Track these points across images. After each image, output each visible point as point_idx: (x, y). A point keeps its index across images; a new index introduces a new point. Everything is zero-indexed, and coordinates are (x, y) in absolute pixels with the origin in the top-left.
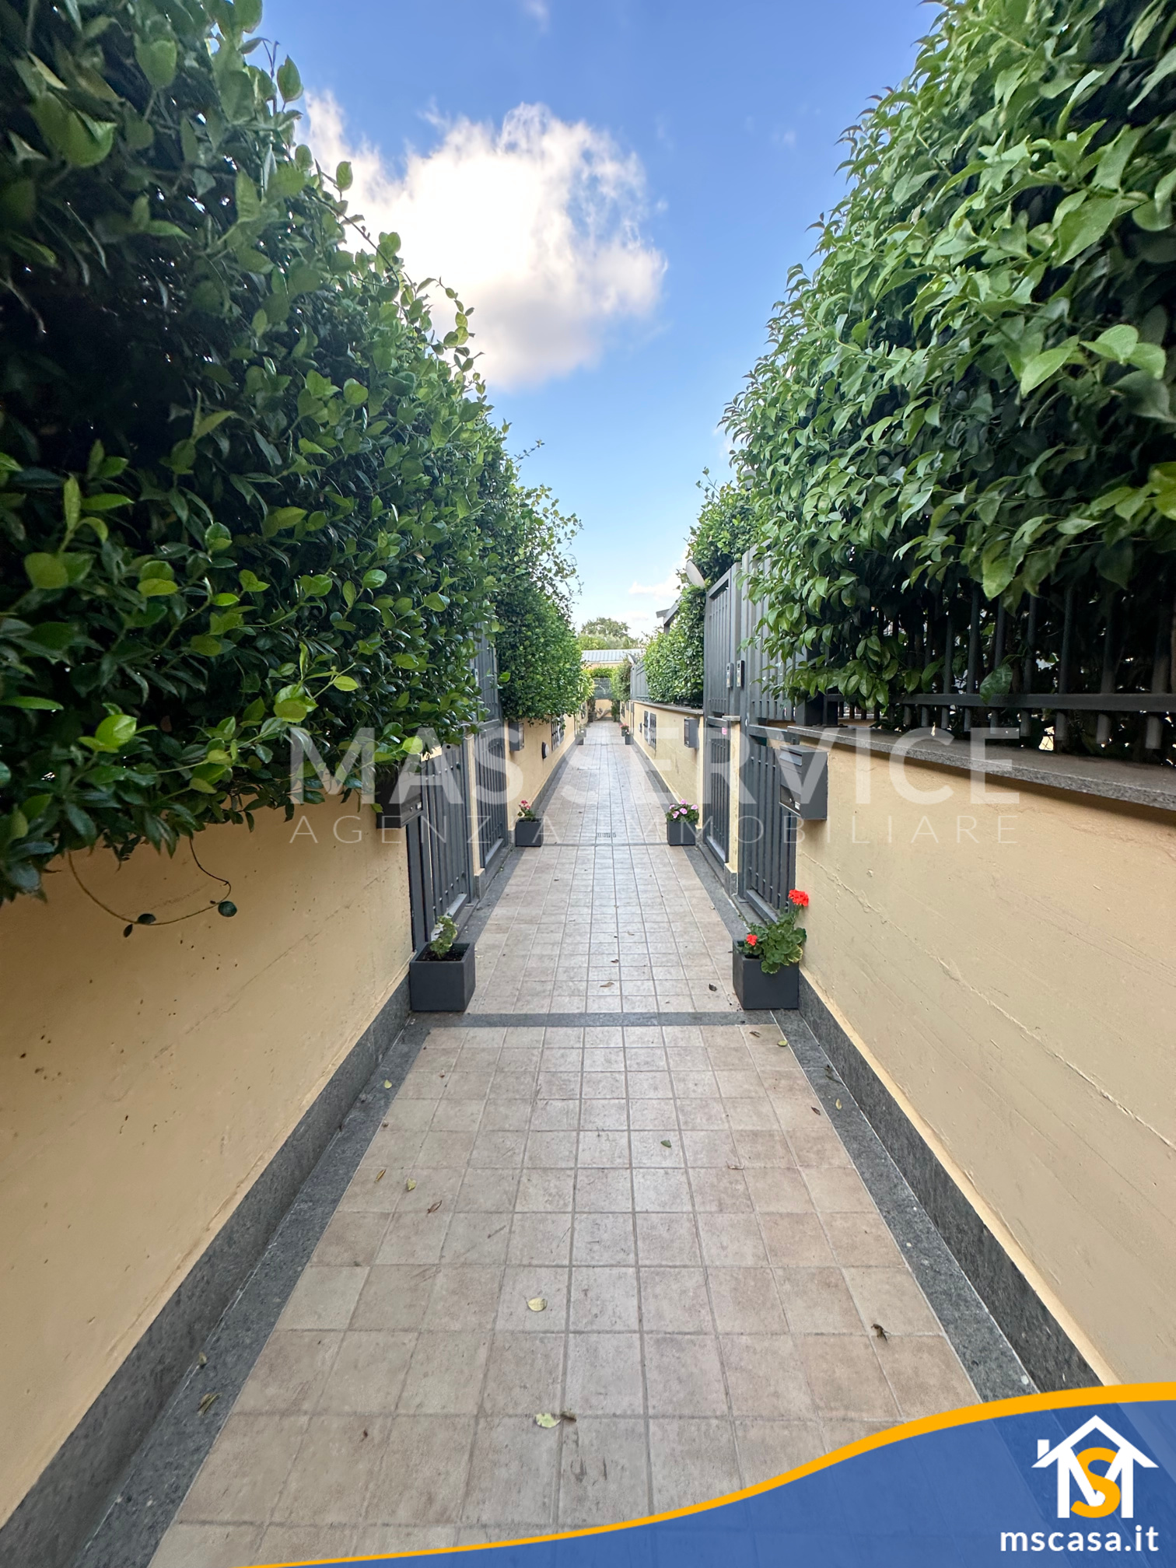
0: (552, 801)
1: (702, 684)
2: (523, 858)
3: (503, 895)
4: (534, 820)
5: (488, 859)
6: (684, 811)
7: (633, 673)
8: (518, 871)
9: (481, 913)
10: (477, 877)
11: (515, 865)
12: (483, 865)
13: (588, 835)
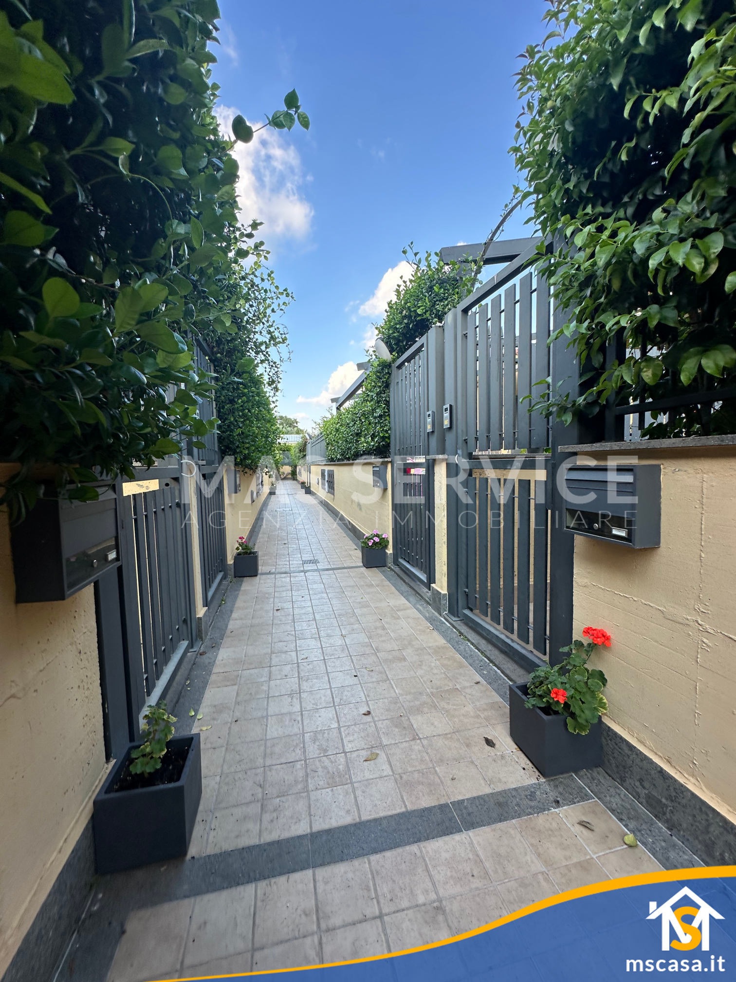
0: (260, 535)
1: (389, 438)
2: (243, 588)
3: (228, 631)
4: (251, 553)
5: (210, 594)
6: (377, 539)
7: (309, 446)
8: (239, 603)
9: (205, 659)
10: (200, 619)
11: (236, 597)
12: (206, 603)
13: (296, 562)
